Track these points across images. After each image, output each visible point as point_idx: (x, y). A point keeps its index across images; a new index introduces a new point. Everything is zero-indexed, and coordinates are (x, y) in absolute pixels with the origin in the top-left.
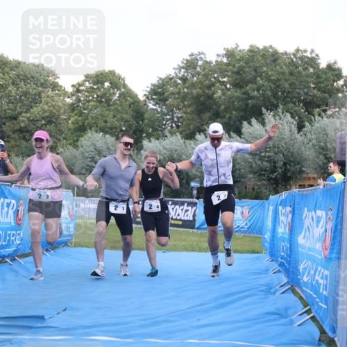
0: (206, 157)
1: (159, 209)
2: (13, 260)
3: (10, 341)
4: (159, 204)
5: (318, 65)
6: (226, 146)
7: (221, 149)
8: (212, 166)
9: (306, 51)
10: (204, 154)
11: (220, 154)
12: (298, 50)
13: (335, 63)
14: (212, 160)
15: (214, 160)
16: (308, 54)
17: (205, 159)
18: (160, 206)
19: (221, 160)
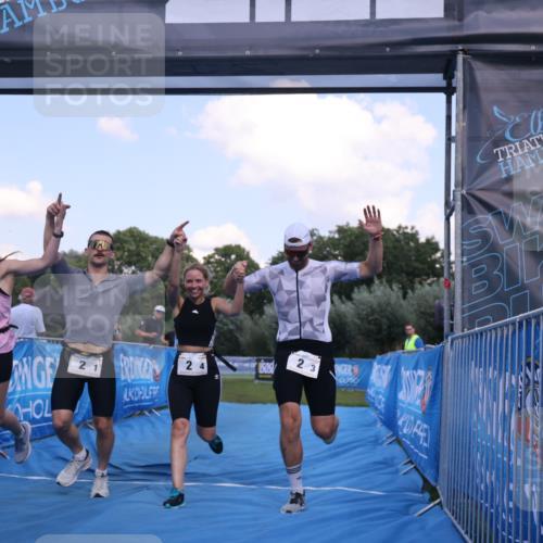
0: (280, 287)
1: (205, 371)
2: (150, 412)
3: (147, 487)
4: (205, 361)
5: (417, 240)
6: (316, 268)
7: (305, 274)
8: (289, 303)
9: (406, 228)
10: (277, 281)
11: (303, 283)
12: (400, 227)
13: (433, 238)
14: (289, 292)
15: (292, 292)
16: (409, 231)
17: (278, 290)
18: (206, 365)
19: (306, 292)
